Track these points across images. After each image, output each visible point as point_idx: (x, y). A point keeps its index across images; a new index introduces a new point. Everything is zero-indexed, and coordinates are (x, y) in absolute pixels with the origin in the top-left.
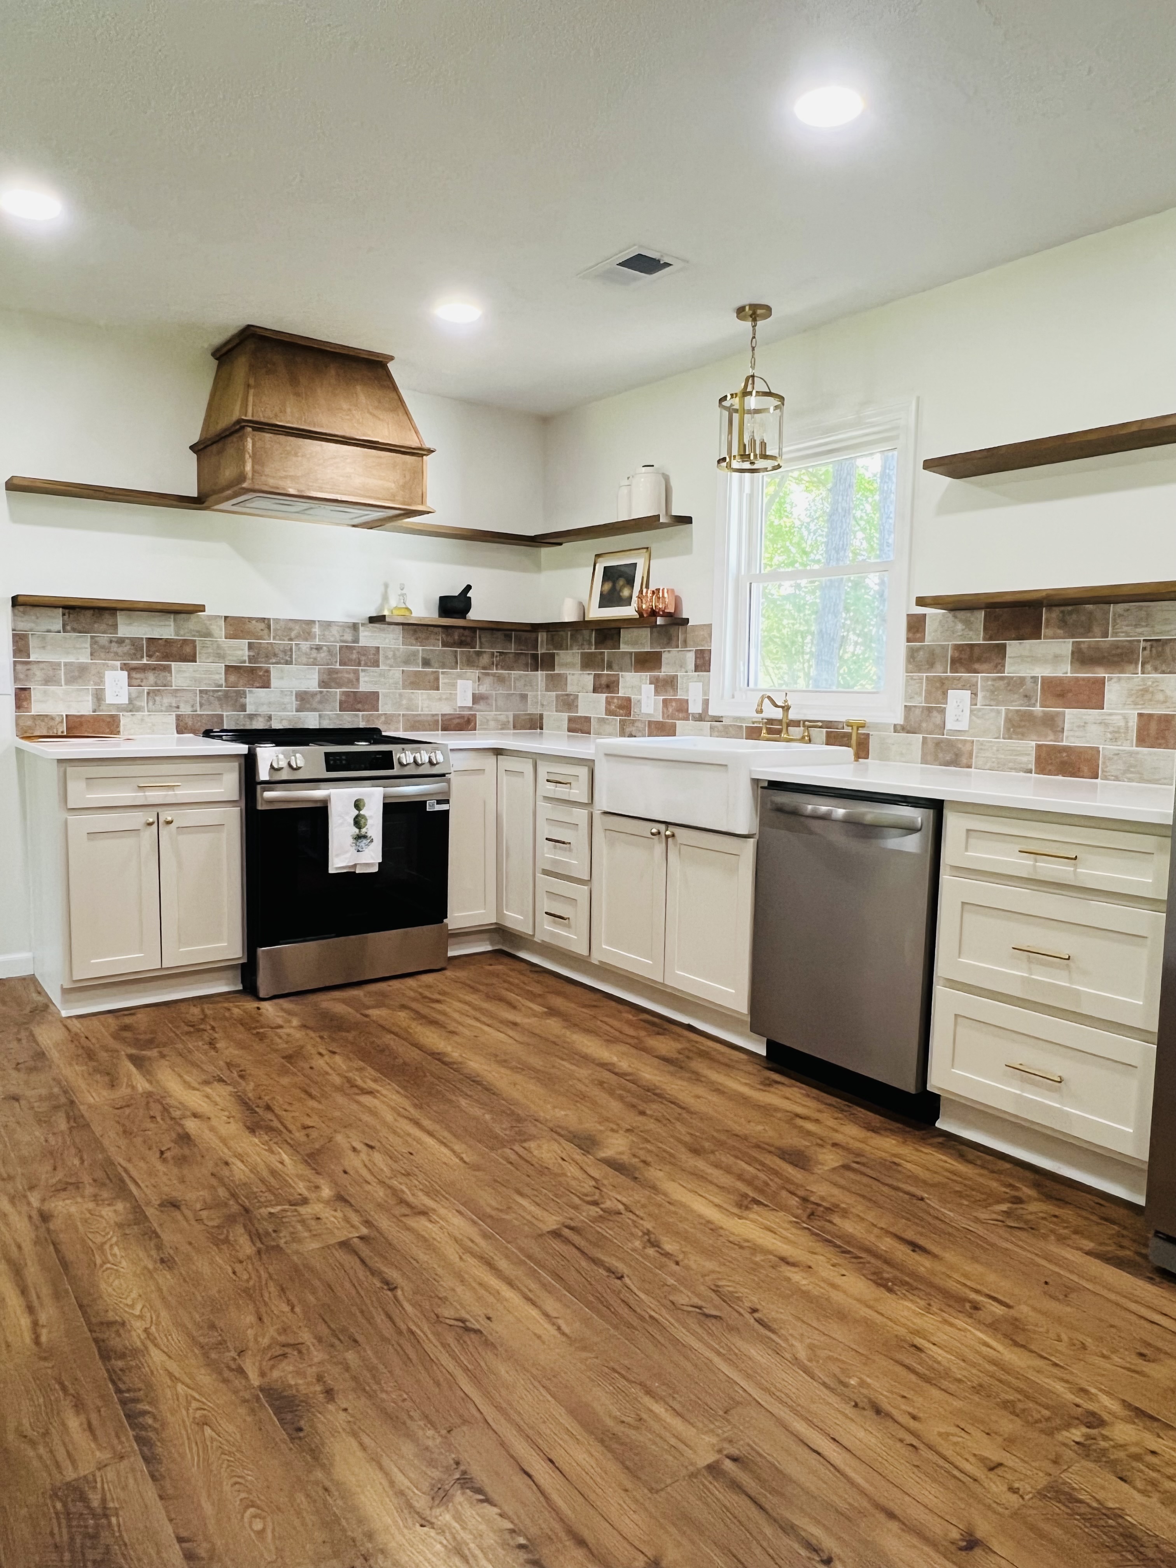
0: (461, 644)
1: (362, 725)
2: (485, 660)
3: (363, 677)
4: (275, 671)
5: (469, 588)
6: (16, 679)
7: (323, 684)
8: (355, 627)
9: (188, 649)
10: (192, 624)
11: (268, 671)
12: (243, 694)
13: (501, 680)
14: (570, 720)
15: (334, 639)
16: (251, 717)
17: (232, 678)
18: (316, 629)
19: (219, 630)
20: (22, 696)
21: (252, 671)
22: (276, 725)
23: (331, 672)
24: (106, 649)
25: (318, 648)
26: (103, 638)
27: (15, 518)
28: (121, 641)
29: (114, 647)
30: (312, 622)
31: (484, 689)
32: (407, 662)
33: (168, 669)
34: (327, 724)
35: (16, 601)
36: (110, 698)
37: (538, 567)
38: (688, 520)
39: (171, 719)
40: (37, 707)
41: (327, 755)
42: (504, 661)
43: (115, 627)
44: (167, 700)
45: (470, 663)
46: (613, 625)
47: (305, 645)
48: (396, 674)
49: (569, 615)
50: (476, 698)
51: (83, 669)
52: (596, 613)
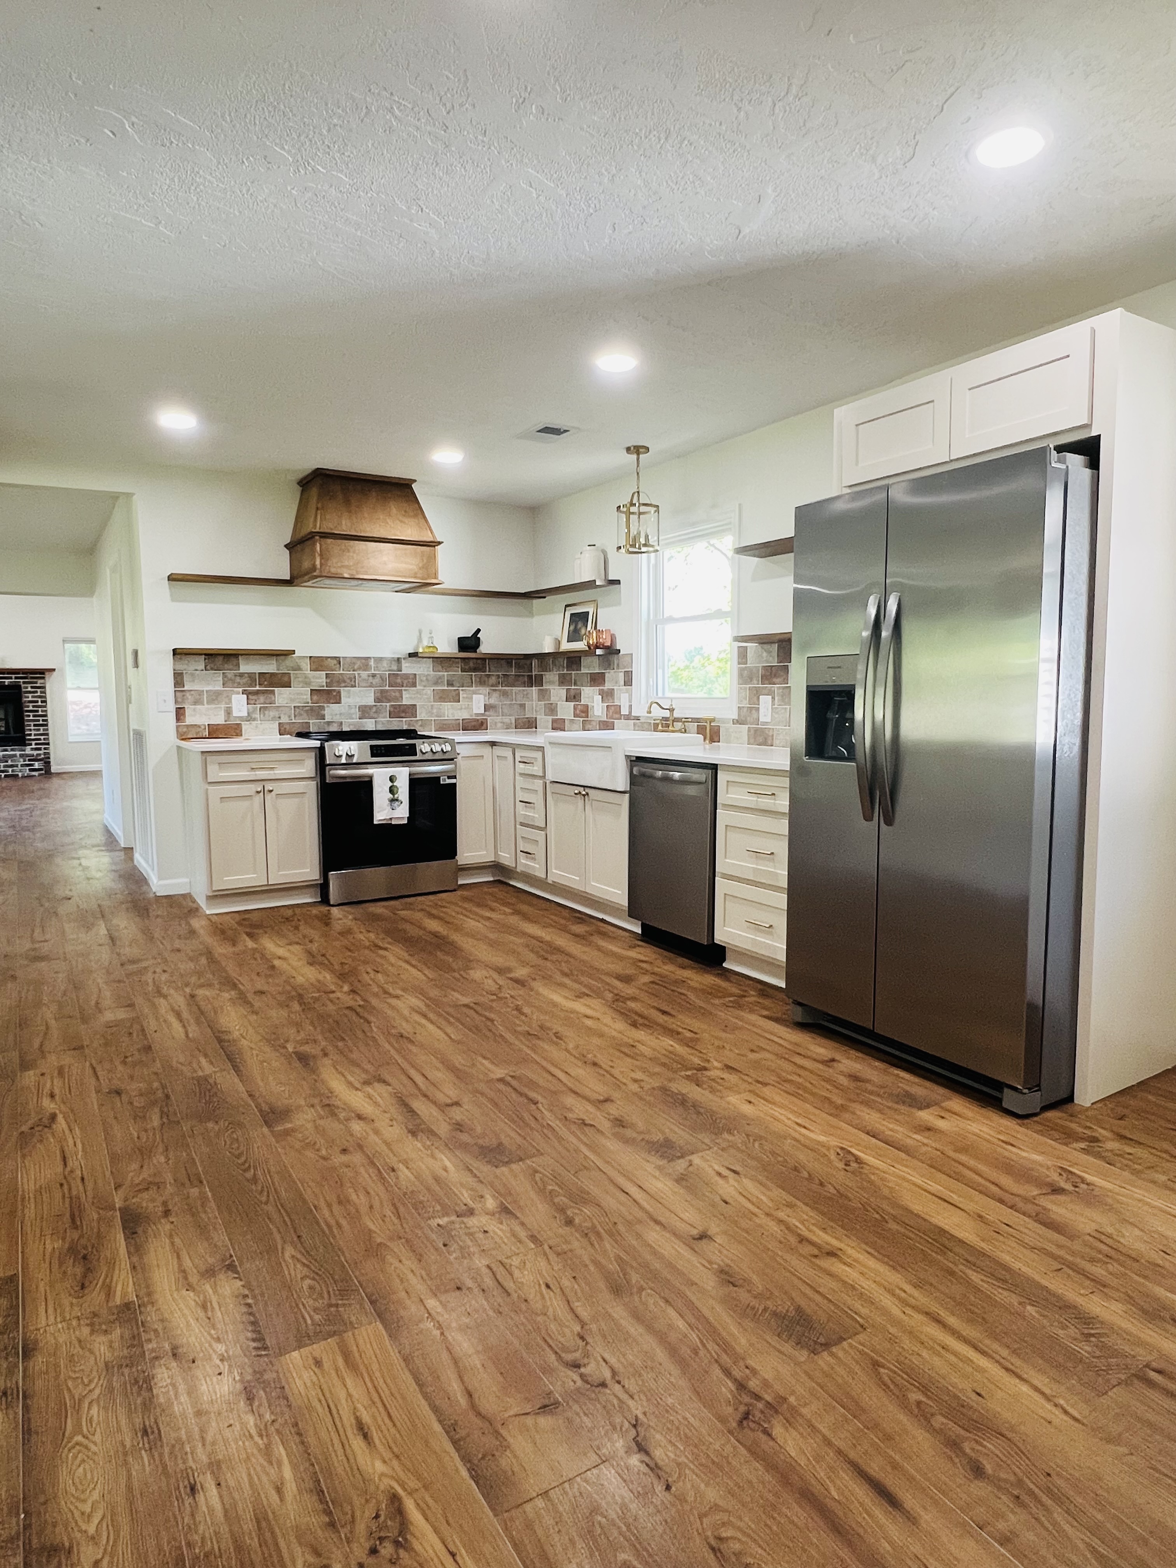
0: (475, 670)
1: (405, 727)
2: (493, 680)
3: (405, 695)
4: (344, 692)
5: (479, 631)
6: (176, 702)
7: (377, 700)
8: (399, 660)
9: (286, 679)
10: (289, 662)
11: (339, 692)
12: (323, 708)
13: (505, 694)
14: (554, 721)
15: (384, 670)
16: (329, 723)
17: (315, 698)
18: (372, 663)
19: (306, 665)
20: (180, 713)
21: (329, 692)
22: (346, 728)
23: (382, 691)
24: (233, 681)
25: (374, 676)
26: (230, 674)
27: (174, 599)
28: (241, 675)
29: (238, 679)
30: (367, 659)
31: (492, 701)
32: (436, 683)
33: (273, 692)
34: (380, 727)
35: (175, 652)
36: (235, 713)
38: (618, 582)
39: (276, 726)
40: (189, 720)
41: (372, 747)
42: (507, 681)
43: (238, 665)
44: (273, 713)
45: (482, 683)
46: (576, 655)
47: (364, 674)
48: (429, 691)
49: (548, 648)
50: (487, 708)
51: (218, 694)
52: (566, 646)
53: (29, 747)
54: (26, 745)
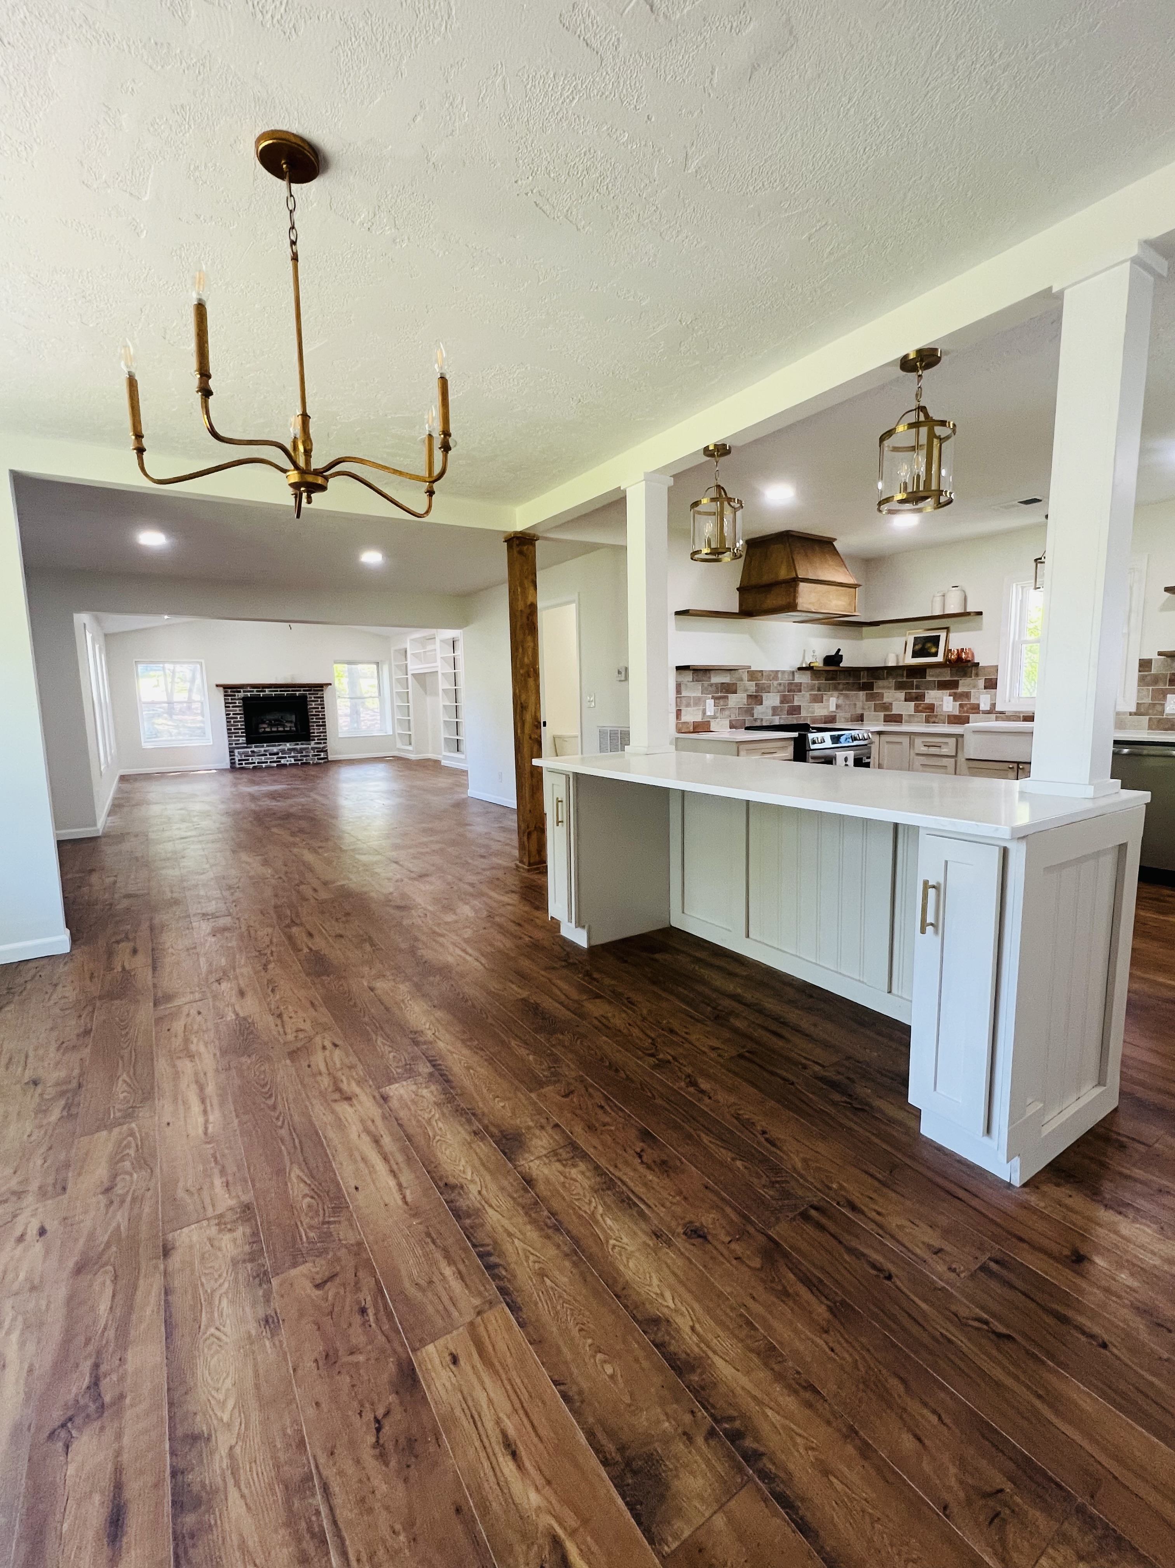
0: (832, 679)
1: (795, 722)
2: (841, 687)
3: (796, 698)
4: (764, 695)
5: (839, 650)
6: (677, 705)
7: (782, 702)
8: (793, 673)
9: (734, 688)
10: (736, 675)
11: (762, 697)
12: (753, 709)
13: (847, 696)
14: (885, 716)
15: (784, 680)
16: (756, 720)
17: (750, 700)
18: (780, 675)
19: (745, 677)
20: (679, 713)
21: (756, 697)
22: (764, 724)
23: (784, 696)
24: (707, 689)
25: (780, 684)
26: (706, 683)
27: (679, 628)
28: (711, 685)
29: (710, 688)
30: (777, 672)
31: (840, 702)
32: (812, 690)
33: (727, 697)
34: (783, 722)
35: (678, 668)
36: (708, 713)
37: (862, 639)
38: (980, 613)
39: (728, 723)
40: (684, 718)
42: (849, 687)
43: (710, 678)
44: (727, 713)
45: (836, 688)
46: (923, 667)
47: (775, 683)
48: (807, 695)
49: (891, 663)
50: (838, 706)
51: (699, 699)
52: (910, 661)
53: (313, 742)
54: (310, 740)
